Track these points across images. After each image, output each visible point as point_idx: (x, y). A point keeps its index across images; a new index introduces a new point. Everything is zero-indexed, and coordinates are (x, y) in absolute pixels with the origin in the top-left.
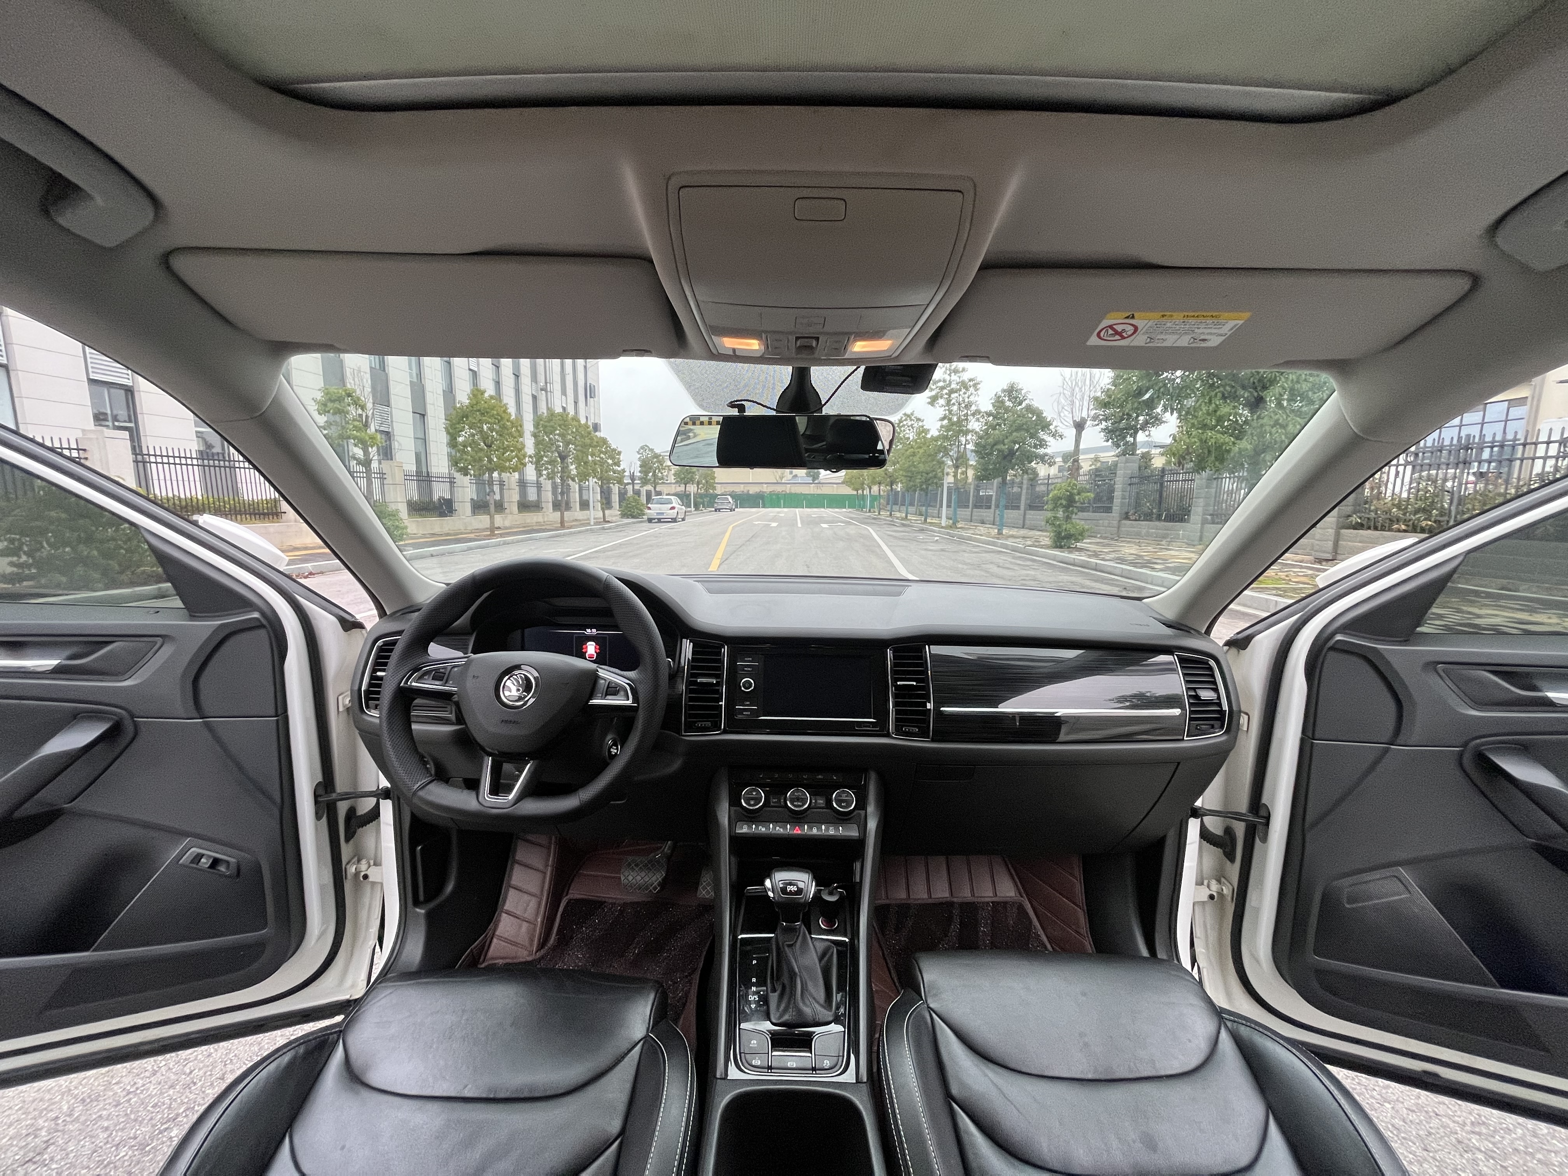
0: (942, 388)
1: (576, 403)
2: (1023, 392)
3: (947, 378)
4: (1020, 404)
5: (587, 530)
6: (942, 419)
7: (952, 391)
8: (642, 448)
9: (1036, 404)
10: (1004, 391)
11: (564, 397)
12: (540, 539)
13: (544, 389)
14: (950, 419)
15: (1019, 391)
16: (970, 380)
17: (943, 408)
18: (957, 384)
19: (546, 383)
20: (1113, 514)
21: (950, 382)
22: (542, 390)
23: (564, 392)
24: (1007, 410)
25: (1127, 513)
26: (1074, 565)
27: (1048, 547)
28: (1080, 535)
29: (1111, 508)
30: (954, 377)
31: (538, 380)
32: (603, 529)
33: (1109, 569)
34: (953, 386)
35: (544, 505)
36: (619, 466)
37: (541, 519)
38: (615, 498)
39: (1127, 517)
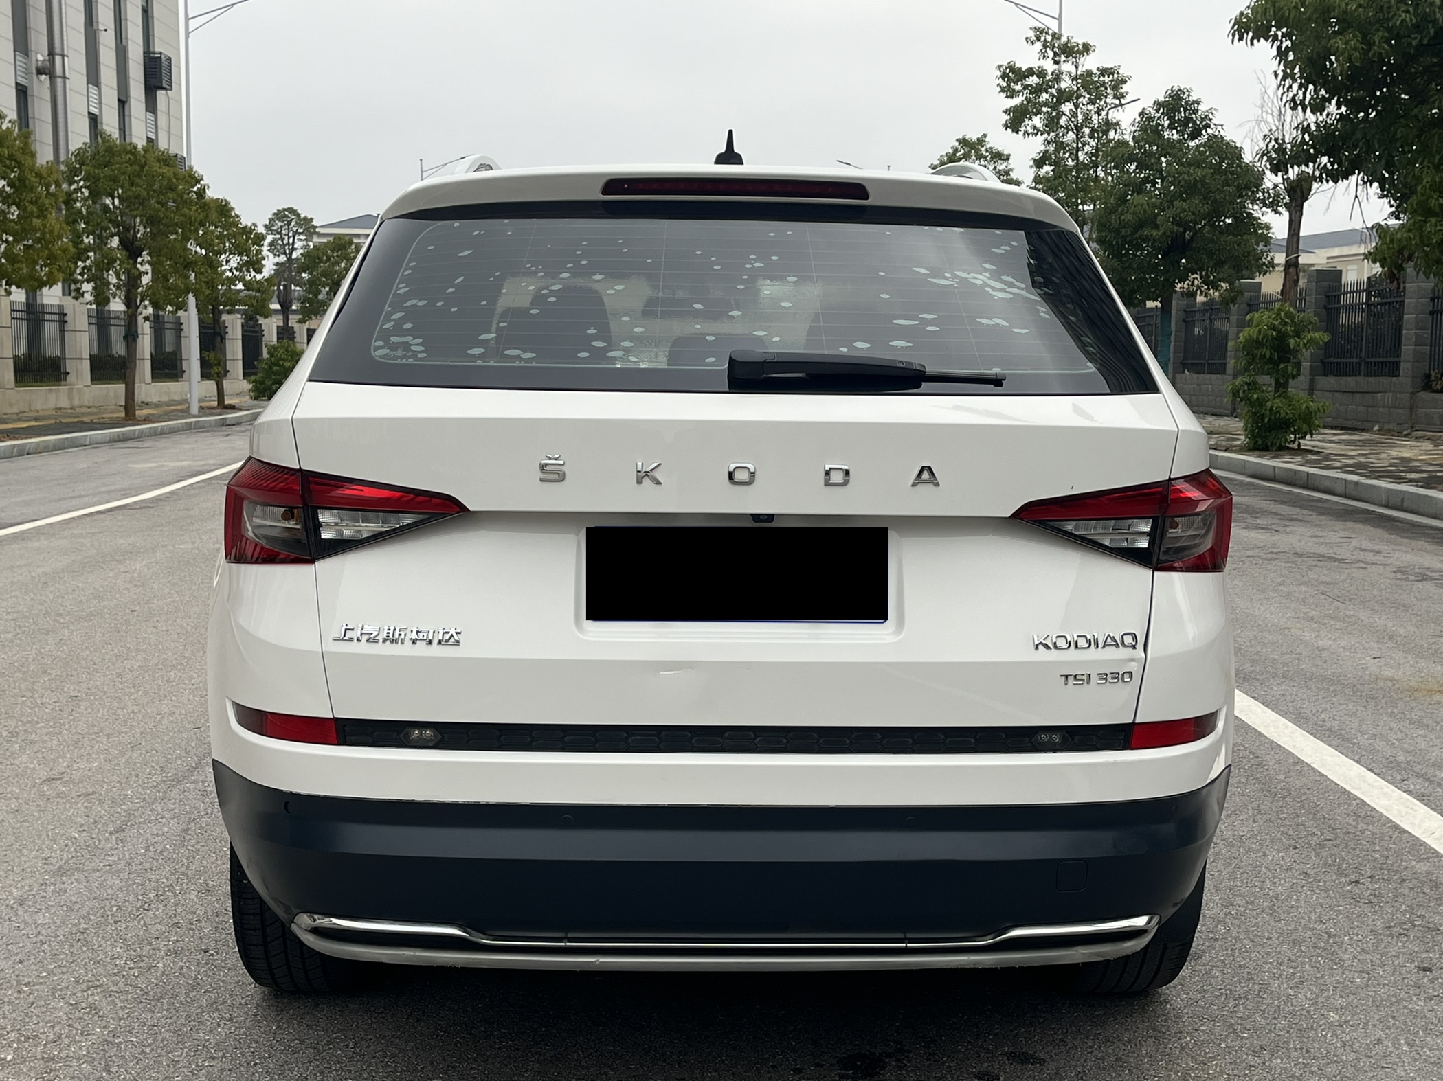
0: (1037, 90)
1: (123, 103)
2: (1202, 108)
3: (1049, 66)
4: (1196, 134)
5: (189, 427)
6: (1039, 163)
7: (1063, 96)
8: (280, 215)
9: (1229, 134)
10: (1158, 105)
11: (93, 89)
12: (96, 444)
13: (46, 70)
14: (1057, 163)
15: (1192, 106)
16: (1104, 72)
17: (1040, 138)
18: (1075, 79)
19: (51, 53)
20: (1401, 379)
21: (1057, 77)
22: (40, 72)
23: (93, 77)
24: (1168, 148)
25: (1428, 376)
26: (1274, 480)
27: (1242, 449)
28: (1307, 423)
29: (1396, 365)
30: (1067, 67)
31: (33, 46)
32: (224, 424)
33: (1327, 484)
34: (1065, 84)
35: (69, 366)
36: (259, 271)
37: (64, 403)
38: (234, 349)
39: (1427, 386)
